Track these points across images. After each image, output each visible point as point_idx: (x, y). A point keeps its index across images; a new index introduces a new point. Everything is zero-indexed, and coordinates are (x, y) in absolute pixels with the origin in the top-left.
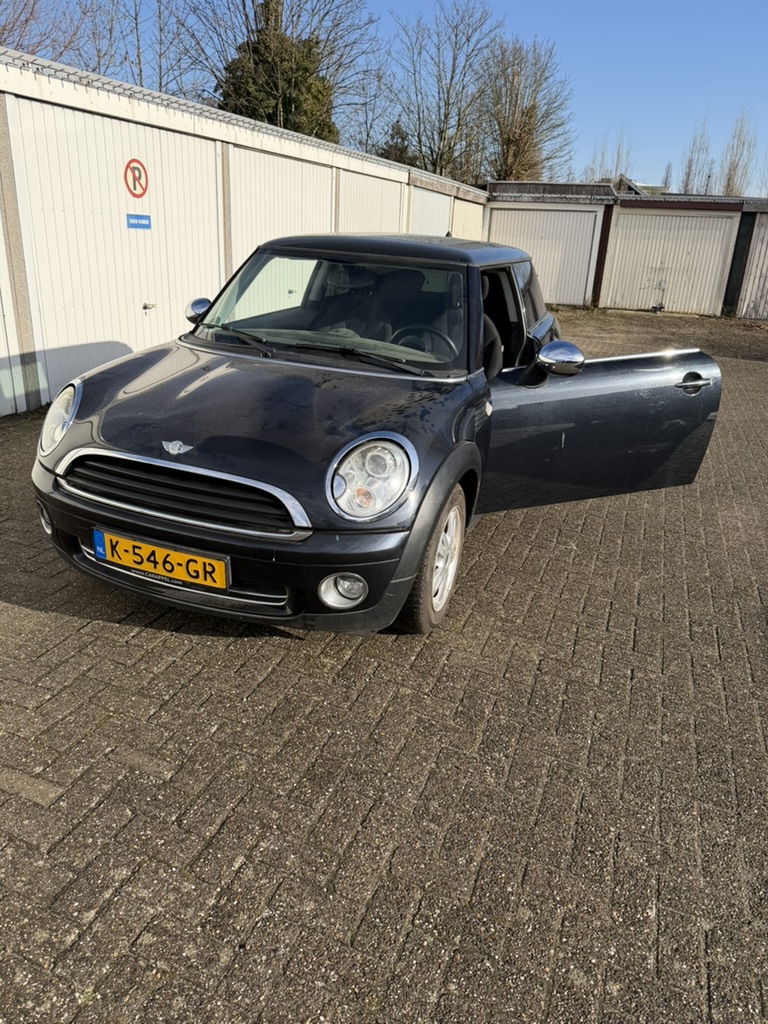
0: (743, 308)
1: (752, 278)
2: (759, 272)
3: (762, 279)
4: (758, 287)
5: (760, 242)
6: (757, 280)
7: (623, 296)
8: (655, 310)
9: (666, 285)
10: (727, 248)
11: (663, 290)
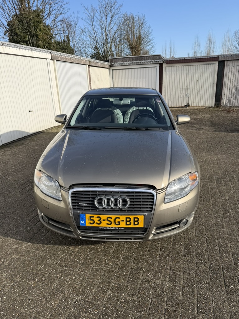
0: (224, 102)
1: (226, 89)
2: (229, 86)
3: (231, 89)
4: (229, 93)
5: (228, 74)
6: (228, 90)
7: (172, 102)
8: (186, 106)
9: (190, 96)
10: (214, 77)
11: (189, 98)
